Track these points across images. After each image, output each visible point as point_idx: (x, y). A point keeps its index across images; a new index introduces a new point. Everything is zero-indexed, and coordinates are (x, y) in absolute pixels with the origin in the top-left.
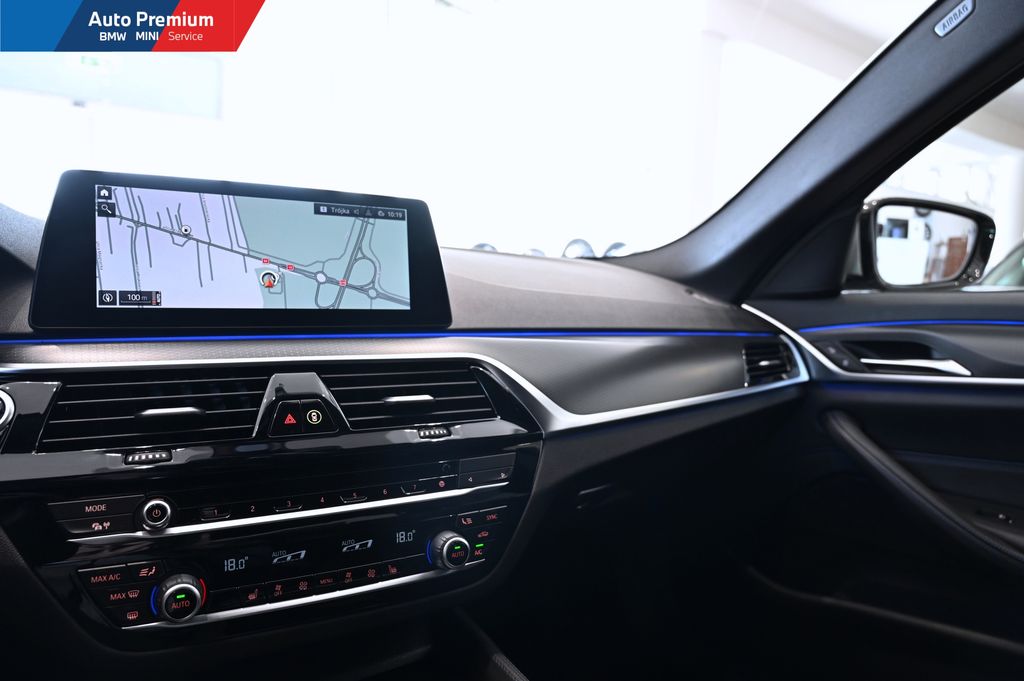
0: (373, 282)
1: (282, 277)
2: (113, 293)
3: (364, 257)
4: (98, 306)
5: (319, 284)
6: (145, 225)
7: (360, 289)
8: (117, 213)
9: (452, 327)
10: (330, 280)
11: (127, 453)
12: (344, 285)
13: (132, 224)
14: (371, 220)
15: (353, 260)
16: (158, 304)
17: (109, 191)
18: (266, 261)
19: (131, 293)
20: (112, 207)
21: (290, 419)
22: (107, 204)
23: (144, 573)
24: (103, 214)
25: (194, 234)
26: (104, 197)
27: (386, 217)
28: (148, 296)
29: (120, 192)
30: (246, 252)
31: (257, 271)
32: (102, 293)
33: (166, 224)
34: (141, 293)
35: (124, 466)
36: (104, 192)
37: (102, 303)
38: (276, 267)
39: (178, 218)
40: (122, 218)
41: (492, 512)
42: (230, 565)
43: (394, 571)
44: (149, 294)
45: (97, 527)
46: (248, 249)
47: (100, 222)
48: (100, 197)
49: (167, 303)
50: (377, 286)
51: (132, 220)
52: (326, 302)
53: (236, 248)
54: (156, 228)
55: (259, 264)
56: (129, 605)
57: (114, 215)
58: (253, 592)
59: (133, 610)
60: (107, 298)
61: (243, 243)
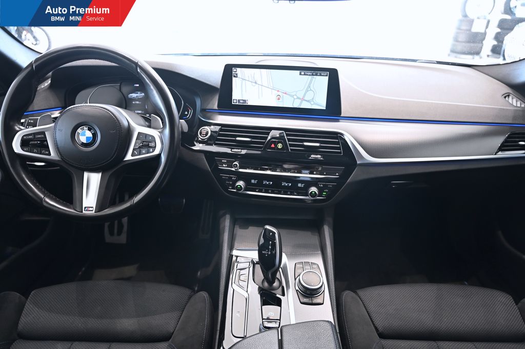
0: (313, 99)
1: (283, 97)
3: (311, 90)
4: (233, 103)
5: (294, 99)
6: (245, 80)
7: (308, 101)
9: (342, 116)
10: (298, 98)
11: (232, 149)
12: (303, 99)
14: (315, 76)
15: (307, 91)
16: (247, 103)
18: (278, 91)
19: (241, 100)
20: (237, 74)
21: (273, 146)
23: (233, 178)
24: (235, 76)
25: (258, 83)
27: (321, 75)
29: (239, 70)
30: (272, 88)
31: (275, 94)
33: (251, 80)
34: (243, 100)
35: (231, 152)
36: (235, 70)
38: (281, 93)
39: (254, 77)
40: (239, 78)
41: (330, 185)
42: (253, 181)
43: (295, 194)
44: (245, 101)
45: (224, 165)
47: (234, 79)
48: (234, 72)
49: (250, 103)
50: (314, 101)
51: (242, 79)
52: (296, 106)
53: (269, 87)
54: (247, 81)
55: (276, 92)
56: (230, 185)
57: (237, 77)
58: (257, 189)
59: (231, 186)
60: (235, 101)
61: (271, 85)
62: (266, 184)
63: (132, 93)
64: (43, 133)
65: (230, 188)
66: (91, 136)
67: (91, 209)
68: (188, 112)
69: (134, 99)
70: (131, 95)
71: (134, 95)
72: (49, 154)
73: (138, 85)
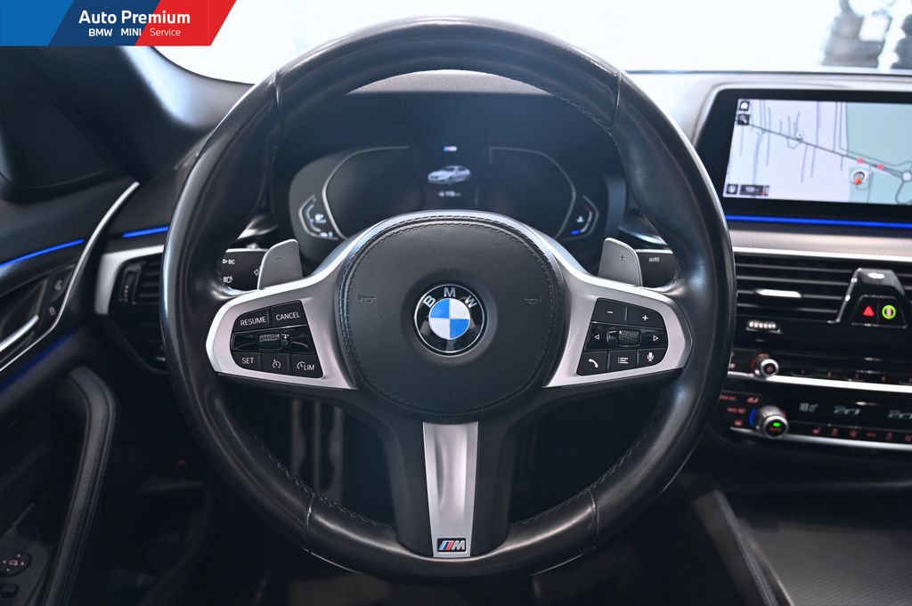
2: (736, 186)
4: (725, 195)
5: (904, 181)
6: (769, 131)
8: (750, 122)
13: (760, 131)
16: (766, 195)
17: (748, 103)
18: (860, 161)
19: (749, 186)
20: (748, 117)
21: (869, 311)
22: (745, 115)
23: (750, 400)
24: (741, 123)
25: (805, 139)
26: (745, 110)
28: (760, 189)
29: (755, 103)
30: (844, 153)
31: (851, 170)
32: (729, 185)
33: (785, 131)
34: (756, 187)
36: (744, 106)
37: (728, 192)
38: (867, 166)
39: (796, 125)
40: (753, 126)
42: (804, 407)
44: (761, 187)
46: (848, 151)
47: (737, 129)
48: (741, 109)
49: (773, 194)
51: (761, 128)
52: (906, 198)
53: (837, 150)
54: (776, 133)
55: (853, 163)
56: (738, 416)
57: (748, 124)
58: (817, 428)
59: (739, 419)
60: (732, 190)
61: (844, 145)
62: (841, 415)
63: (437, 169)
64: (298, 307)
65: (738, 423)
66: (467, 316)
67: (457, 545)
68: (585, 218)
69: (445, 186)
70: (435, 174)
71: (442, 175)
72: (318, 373)
73: (453, 149)
